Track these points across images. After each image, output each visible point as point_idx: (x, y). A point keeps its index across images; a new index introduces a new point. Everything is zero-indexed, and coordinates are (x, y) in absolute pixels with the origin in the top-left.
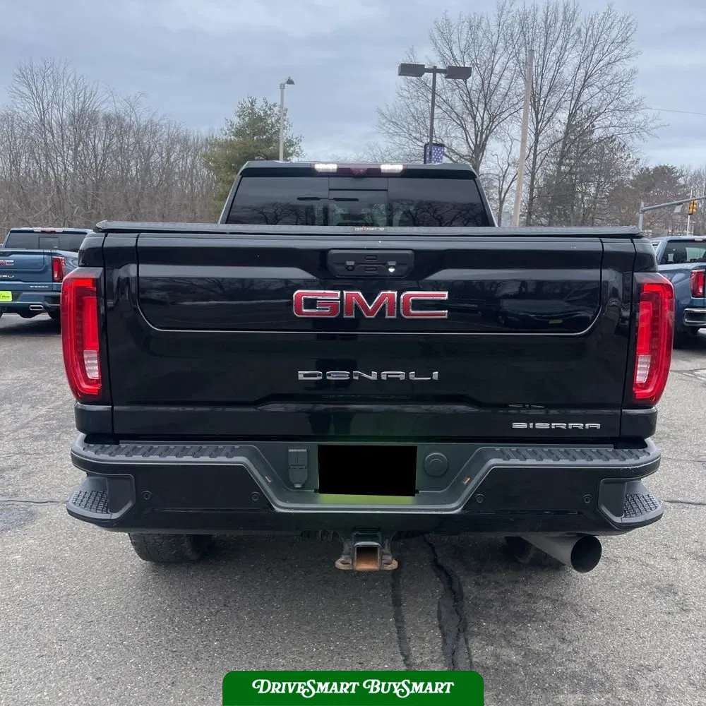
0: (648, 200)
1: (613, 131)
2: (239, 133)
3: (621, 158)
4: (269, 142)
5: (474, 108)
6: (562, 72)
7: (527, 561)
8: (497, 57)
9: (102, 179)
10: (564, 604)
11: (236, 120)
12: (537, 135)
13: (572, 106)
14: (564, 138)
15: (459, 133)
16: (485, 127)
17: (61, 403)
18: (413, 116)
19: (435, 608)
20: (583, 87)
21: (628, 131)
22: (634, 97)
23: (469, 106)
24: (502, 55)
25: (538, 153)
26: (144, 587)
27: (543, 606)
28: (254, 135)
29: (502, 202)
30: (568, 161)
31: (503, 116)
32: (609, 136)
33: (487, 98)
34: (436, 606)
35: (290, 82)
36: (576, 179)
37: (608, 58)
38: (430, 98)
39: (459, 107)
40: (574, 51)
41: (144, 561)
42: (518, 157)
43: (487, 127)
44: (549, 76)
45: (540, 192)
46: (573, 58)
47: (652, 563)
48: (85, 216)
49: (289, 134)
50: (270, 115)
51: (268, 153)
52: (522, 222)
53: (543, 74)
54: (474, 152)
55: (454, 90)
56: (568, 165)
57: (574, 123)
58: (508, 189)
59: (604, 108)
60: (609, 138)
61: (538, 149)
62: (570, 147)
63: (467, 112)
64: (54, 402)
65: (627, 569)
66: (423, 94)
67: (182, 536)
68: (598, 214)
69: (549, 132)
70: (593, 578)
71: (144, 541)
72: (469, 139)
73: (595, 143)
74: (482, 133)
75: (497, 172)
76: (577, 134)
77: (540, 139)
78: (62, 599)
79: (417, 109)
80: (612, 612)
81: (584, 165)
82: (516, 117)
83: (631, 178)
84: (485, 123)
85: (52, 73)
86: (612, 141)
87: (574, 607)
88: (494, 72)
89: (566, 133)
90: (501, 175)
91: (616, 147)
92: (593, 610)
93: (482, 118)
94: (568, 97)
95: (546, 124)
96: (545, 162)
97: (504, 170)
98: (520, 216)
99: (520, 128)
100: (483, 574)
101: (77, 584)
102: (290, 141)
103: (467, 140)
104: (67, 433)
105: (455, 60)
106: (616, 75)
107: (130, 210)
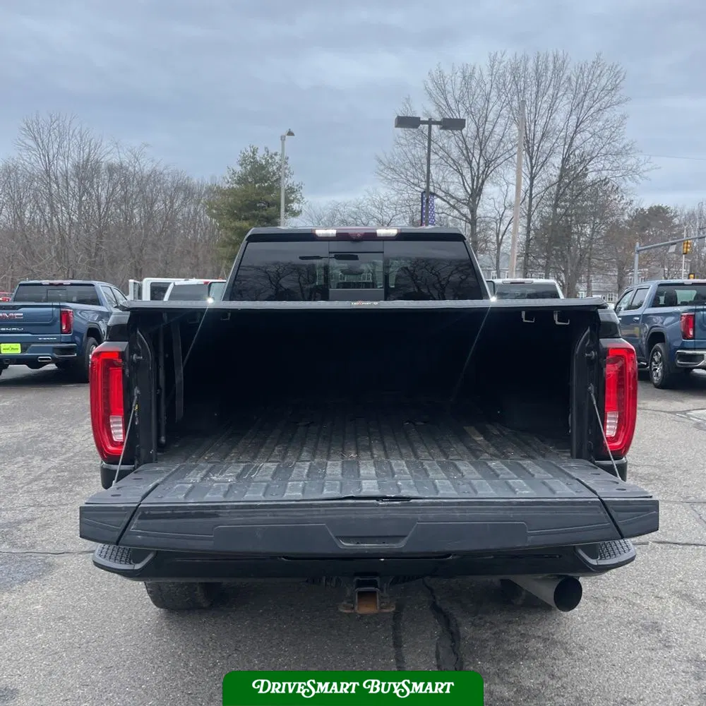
0: (644, 239)
1: (606, 175)
2: (242, 180)
3: (615, 199)
4: (270, 189)
5: (470, 154)
6: (554, 119)
7: (520, 602)
8: (491, 105)
9: (106, 227)
10: (554, 643)
11: (238, 169)
12: (532, 179)
13: (565, 151)
14: (559, 181)
15: (456, 178)
16: (481, 172)
17: (72, 454)
18: (411, 163)
19: (434, 649)
20: (575, 132)
21: (620, 174)
22: (625, 142)
23: (465, 152)
24: (495, 103)
25: (533, 196)
26: (159, 633)
27: (534, 645)
28: (256, 183)
29: (499, 244)
30: (563, 203)
31: (498, 161)
32: (602, 179)
33: (482, 145)
34: (435, 646)
35: (290, 134)
36: (572, 220)
37: (598, 104)
38: (426, 145)
39: (455, 153)
40: (565, 98)
41: (158, 609)
42: (513, 200)
43: (483, 172)
44: (541, 122)
45: (536, 234)
46: (564, 105)
47: (639, 602)
48: (90, 263)
49: (290, 181)
50: (271, 164)
51: (270, 200)
52: (521, 263)
53: (536, 121)
54: (471, 196)
55: (449, 137)
56: (563, 207)
57: (567, 167)
58: (505, 231)
59: (596, 153)
60: (602, 181)
61: (533, 192)
62: (564, 190)
63: (463, 157)
64: (65, 454)
65: (615, 608)
66: (419, 141)
67: (195, 583)
68: (595, 254)
69: (544, 176)
70: (582, 617)
71: (160, 589)
72: (466, 184)
73: (589, 186)
74: (478, 178)
75: (493, 215)
76: (571, 177)
77: (535, 182)
78: (82, 646)
79: (414, 156)
80: (599, 649)
81: (579, 207)
82: (511, 162)
83: (626, 218)
84: (481, 168)
85: (58, 125)
86: (605, 185)
87: (563, 645)
88: (488, 120)
89: (561, 177)
90: (498, 218)
91: (610, 189)
92: (582, 648)
93: (478, 164)
94: (561, 142)
95: (541, 168)
96: (541, 205)
97: (501, 214)
98: (518, 256)
99: (515, 173)
100: (480, 615)
101: (96, 632)
102: (290, 188)
103: (464, 185)
104: (79, 484)
105: (450, 109)
106: (607, 121)
107: (134, 258)
